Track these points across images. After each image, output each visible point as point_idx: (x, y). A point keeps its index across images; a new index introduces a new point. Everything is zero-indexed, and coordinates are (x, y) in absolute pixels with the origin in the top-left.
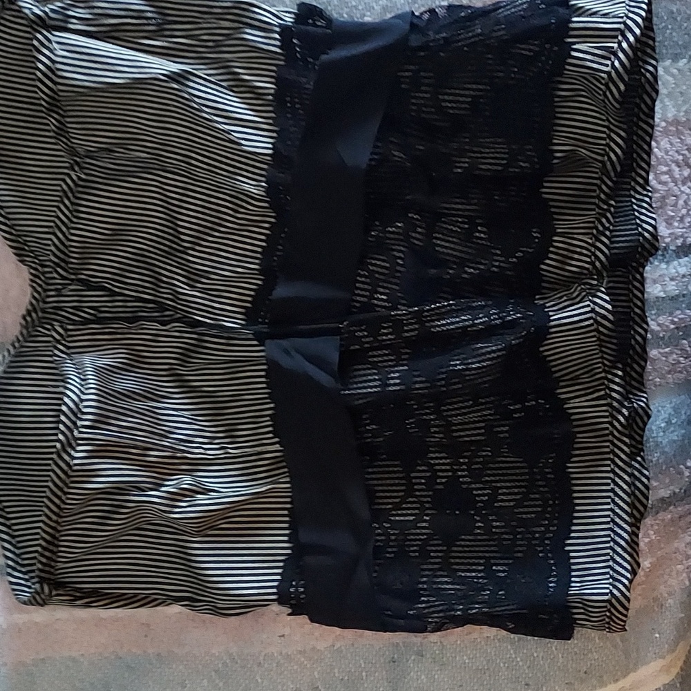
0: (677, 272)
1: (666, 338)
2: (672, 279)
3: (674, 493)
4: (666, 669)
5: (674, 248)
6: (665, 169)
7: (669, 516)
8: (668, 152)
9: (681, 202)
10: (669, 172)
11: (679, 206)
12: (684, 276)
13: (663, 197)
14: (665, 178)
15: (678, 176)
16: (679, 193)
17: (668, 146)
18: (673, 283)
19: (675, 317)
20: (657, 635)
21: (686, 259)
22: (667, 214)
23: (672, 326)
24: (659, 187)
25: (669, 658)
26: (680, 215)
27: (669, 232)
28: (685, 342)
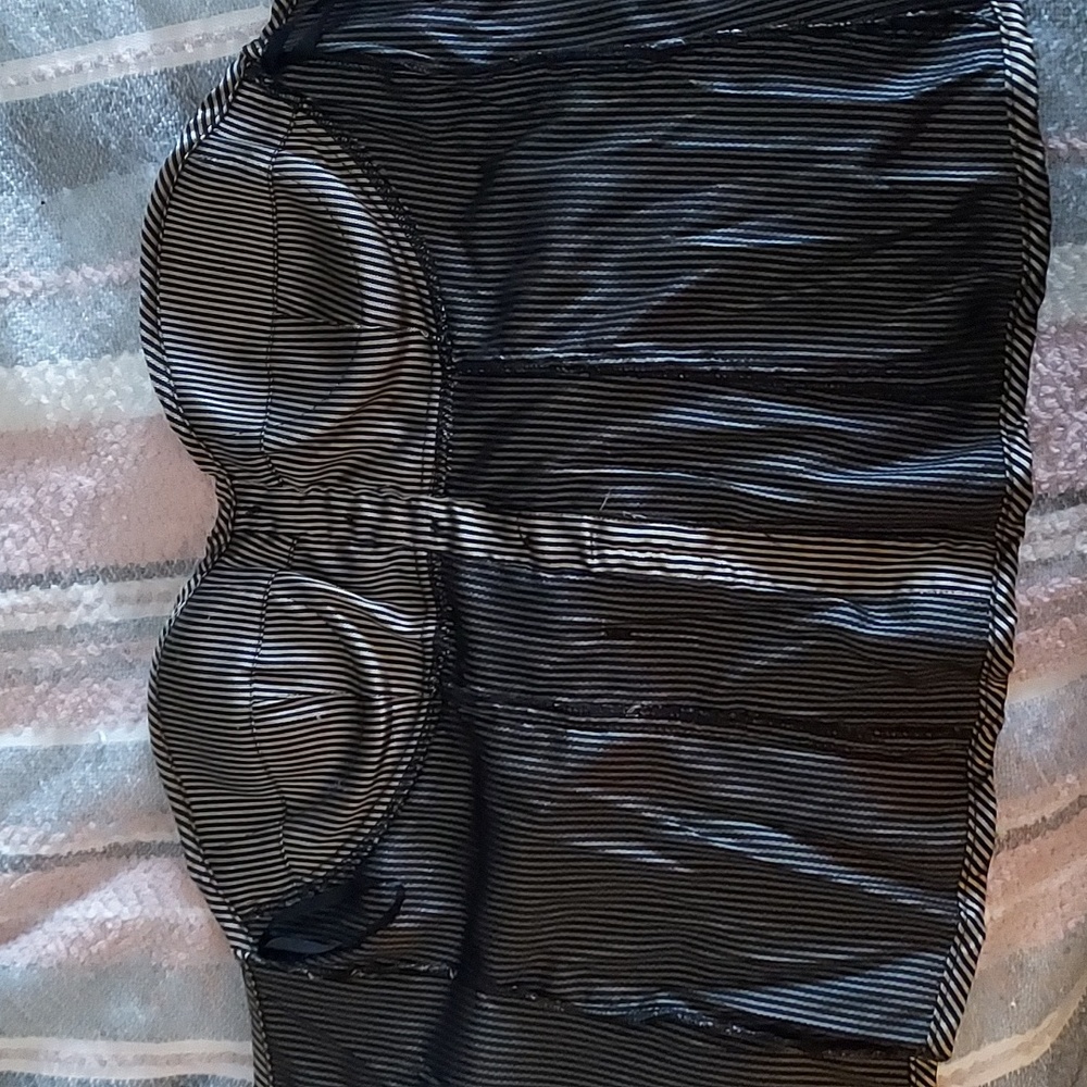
0: (1054, 527)
1: (1039, 615)
2: (1046, 538)
3: (1044, 819)
4: (1025, 1048)
5: (1054, 497)
6: (1051, 390)
7: (1035, 850)
8: (1058, 366)
9: (1072, 433)
10: (1057, 395)
11: (1069, 440)
12: (1065, 532)
13: (1047, 429)
14: (1050, 402)
15: (1069, 400)
16: (1069, 422)
17: (1058, 360)
18: (1047, 542)
19: (1052, 586)
20: (1013, 1004)
21: (1072, 509)
22: (1049, 451)
23: (1046, 600)
24: (1042, 415)
25: (1030, 1034)
26: (1069, 451)
27: (1049, 474)
28: (1066, 619)
